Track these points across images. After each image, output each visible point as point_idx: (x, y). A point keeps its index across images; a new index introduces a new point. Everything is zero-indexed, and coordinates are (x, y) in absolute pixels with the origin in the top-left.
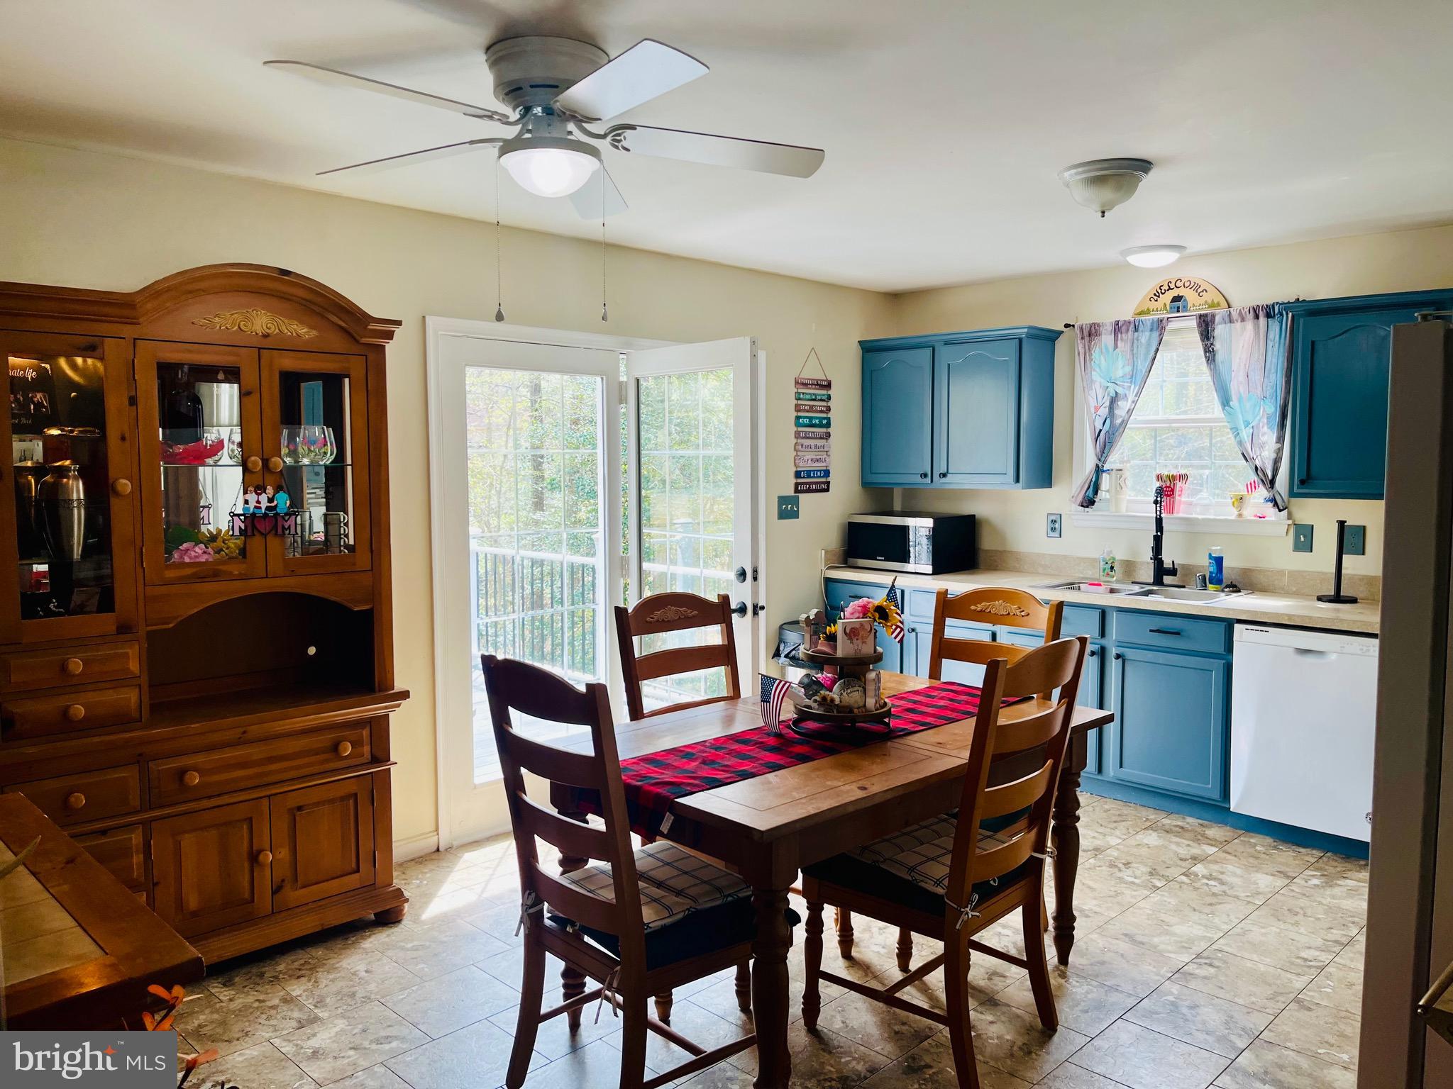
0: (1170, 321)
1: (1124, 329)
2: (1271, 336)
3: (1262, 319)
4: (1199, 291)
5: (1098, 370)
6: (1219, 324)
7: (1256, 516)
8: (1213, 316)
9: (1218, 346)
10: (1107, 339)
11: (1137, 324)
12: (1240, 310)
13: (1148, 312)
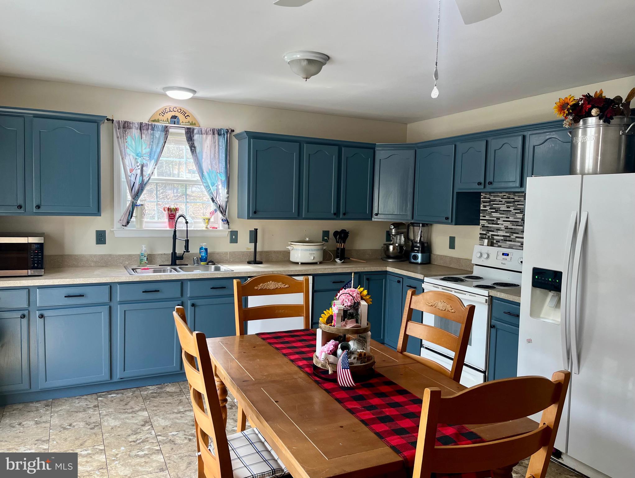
0: (171, 128)
1: (145, 128)
2: (220, 144)
3: (216, 135)
4: (185, 115)
6: (196, 134)
8: (193, 129)
9: (196, 144)
10: (135, 132)
11: (153, 126)
12: (206, 129)
13: (158, 121)
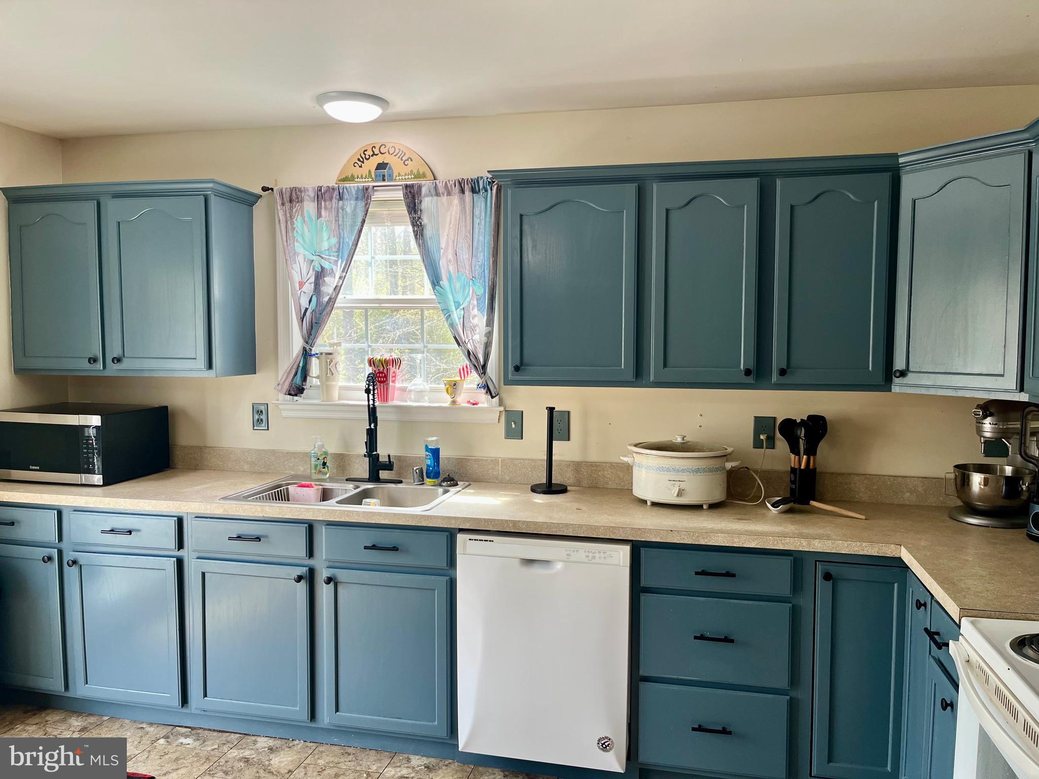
0: (376, 191)
1: (327, 196)
2: (477, 212)
3: (468, 193)
4: (404, 158)
5: (300, 240)
6: (426, 196)
7: (469, 402)
8: (420, 187)
9: (425, 220)
10: (309, 207)
11: (341, 191)
12: (446, 182)
13: (351, 179)
